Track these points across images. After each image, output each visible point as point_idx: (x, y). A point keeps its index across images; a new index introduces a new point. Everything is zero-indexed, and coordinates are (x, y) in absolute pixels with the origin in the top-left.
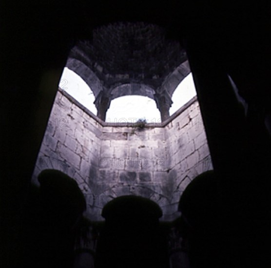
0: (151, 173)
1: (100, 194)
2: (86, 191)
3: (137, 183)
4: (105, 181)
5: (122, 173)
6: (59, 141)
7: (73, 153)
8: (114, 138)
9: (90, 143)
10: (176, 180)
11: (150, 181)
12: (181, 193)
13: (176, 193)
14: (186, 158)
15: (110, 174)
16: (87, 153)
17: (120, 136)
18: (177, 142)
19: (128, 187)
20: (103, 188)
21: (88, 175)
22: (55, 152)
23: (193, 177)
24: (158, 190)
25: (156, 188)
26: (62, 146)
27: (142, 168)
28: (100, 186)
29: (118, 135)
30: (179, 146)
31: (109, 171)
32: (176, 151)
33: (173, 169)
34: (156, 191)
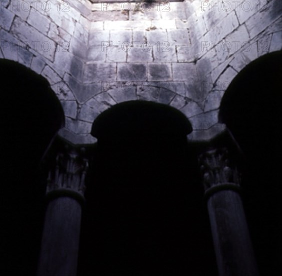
0: (169, 65)
1: (89, 100)
2: (65, 95)
3: (147, 81)
4: (96, 80)
5: (124, 67)
6: (16, 16)
7: (42, 35)
8: (108, 18)
9: (71, 24)
10: (211, 73)
11: (168, 77)
12: (222, 94)
13: (212, 94)
14: (224, 38)
15: (104, 69)
16: (67, 38)
17: (118, 15)
18: (206, 18)
19: (134, 88)
20: (93, 91)
21: (68, 71)
22: (9, 32)
23: (240, 67)
24: (181, 91)
25: (178, 88)
26: (23, 24)
27: (154, 59)
28: (88, 87)
29: (114, 13)
30: (210, 23)
31: (102, 65)
32: (206, 31)
33: (203, 58)
34: (178, 93)
